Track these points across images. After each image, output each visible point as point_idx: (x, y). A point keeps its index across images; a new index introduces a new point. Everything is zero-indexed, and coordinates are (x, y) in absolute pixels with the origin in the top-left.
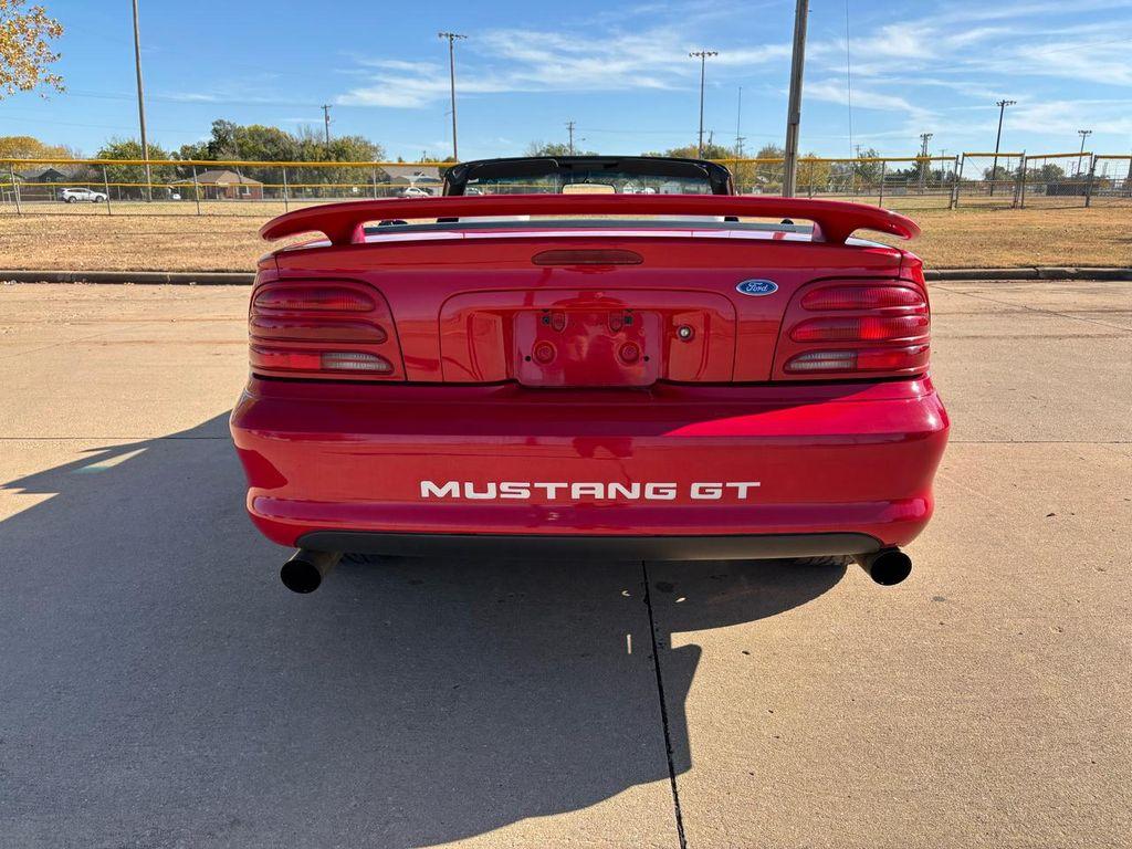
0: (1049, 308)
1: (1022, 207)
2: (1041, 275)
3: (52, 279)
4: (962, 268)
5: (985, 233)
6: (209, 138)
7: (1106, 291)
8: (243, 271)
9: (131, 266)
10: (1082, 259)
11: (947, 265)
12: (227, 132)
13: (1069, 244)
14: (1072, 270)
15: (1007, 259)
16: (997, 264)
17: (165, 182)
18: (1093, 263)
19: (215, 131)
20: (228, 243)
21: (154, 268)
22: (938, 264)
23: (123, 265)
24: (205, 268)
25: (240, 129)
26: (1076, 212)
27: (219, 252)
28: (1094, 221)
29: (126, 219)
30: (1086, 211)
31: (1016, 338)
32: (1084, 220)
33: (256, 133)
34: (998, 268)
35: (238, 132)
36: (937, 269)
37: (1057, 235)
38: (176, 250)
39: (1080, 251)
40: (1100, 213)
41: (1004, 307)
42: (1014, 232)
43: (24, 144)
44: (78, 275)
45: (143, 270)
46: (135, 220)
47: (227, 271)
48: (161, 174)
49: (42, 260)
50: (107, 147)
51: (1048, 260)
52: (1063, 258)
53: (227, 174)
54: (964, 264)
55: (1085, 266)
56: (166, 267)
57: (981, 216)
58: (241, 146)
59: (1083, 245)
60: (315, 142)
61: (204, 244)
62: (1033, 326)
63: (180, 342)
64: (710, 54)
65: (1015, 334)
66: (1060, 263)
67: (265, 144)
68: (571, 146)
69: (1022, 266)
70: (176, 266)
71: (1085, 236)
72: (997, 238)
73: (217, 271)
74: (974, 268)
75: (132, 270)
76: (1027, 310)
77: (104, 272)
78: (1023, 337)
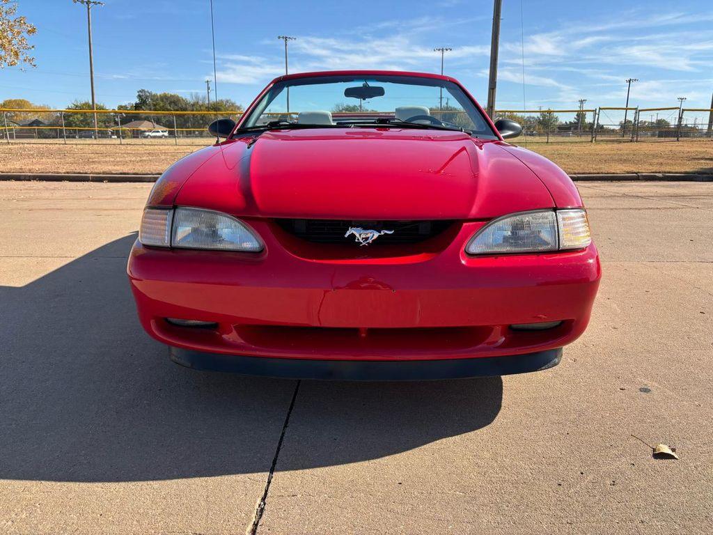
0: (640, 195)
1: (637, 141)
2: (640, 178)
3: (18, 178)
4: (591, 174)
5: (610, 155)
6: (136, 100)
7: (678, 186)
8: (137, 174)
9: (68, 171)
10: (667, 169)
11: (581, 171)
12: (147, 97)
13: (661, 160)
14: (660, 175)
15: (619, 169)
16: (613, 172)
17: (107, 127)
18: (674, 171)
19: (139, 96)
20: (134, 159)
21: (82, 171)
22: (576, 171)
23: (63, 170)
24: (113, 172)
25: (154, 96)
26: (671, 144)
27: (125, 163)
28: (680, 149)
29: (74, 146)
30: (677, 143)
31: (612, 209)
32: (673, 148)
33: (165, 98)
34: (614, 173)
35: (154, 97)
36: (575, 174)
37: (654, 156)
38: (99, 162)
39: (667, 164)
40: (685, 144)
41: (609, 194)
42: (627, 154)
43: (20, 104)
44: (34, 176)
45: (75, 173)
46: (79, 147)
47: (128, 174)
48: (104, 122)
49: (12, 167)
50: (71, 105)
51: (645, 169)
52: (655, 168)
53: (146, 123)
54: (592, 171)
55: (669, 173)
56: (89, 171)
57: (610, 146)
58: (155, 105)
59: (670, 161)
60: (201, 103)
61: (118, 159)
62: (626, 203)
63: (80, 209)
64: (447, 50)
65: (611, 207)
66: (653, 171)
67: (170, 104)
68: (360, 106)
69: (628, 173)
70: (96, 171)
71: (673, 156)
72: (617, 157)
73: (121, 174)
74: (598, 173)
75: (68, 173)
76: (625, 196)
77: (50, 174)
78: (616, 209)
